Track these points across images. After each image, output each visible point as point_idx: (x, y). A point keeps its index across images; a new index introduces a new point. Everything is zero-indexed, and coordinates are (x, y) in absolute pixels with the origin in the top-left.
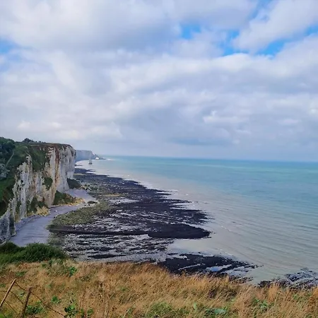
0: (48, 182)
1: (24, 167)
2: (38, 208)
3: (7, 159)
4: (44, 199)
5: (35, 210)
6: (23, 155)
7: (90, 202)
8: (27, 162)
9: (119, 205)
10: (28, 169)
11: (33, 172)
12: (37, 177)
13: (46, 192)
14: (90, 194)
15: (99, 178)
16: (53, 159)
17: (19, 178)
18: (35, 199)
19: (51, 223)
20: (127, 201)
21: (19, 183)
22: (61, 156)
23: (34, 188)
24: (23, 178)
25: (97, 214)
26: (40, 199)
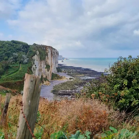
0: (48, 67)
1: (35, 57)
2: (44, 81)
3: (26, 53)
4: (46, 77)
5: (43, 82)
6: (35, 51)
7: (70, 79)
8: (37, 54)
9: (86, 80)
10: (38, 59)
11: (40, 61)
12: (43, 64)
13: (47, 73)
14: (68, 75)
15: (69, 68)
16: (49, 54)
17: (34, 63)
18: (42, 76)
19: (53, 89)
20: (89, 78)
21: (34, 66)
22: (53, 53)
23: (41, 70)
24: (36, 64)
25: (76, 84)
26: (44, 76)
